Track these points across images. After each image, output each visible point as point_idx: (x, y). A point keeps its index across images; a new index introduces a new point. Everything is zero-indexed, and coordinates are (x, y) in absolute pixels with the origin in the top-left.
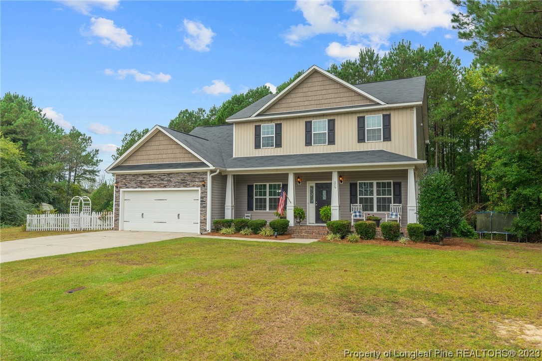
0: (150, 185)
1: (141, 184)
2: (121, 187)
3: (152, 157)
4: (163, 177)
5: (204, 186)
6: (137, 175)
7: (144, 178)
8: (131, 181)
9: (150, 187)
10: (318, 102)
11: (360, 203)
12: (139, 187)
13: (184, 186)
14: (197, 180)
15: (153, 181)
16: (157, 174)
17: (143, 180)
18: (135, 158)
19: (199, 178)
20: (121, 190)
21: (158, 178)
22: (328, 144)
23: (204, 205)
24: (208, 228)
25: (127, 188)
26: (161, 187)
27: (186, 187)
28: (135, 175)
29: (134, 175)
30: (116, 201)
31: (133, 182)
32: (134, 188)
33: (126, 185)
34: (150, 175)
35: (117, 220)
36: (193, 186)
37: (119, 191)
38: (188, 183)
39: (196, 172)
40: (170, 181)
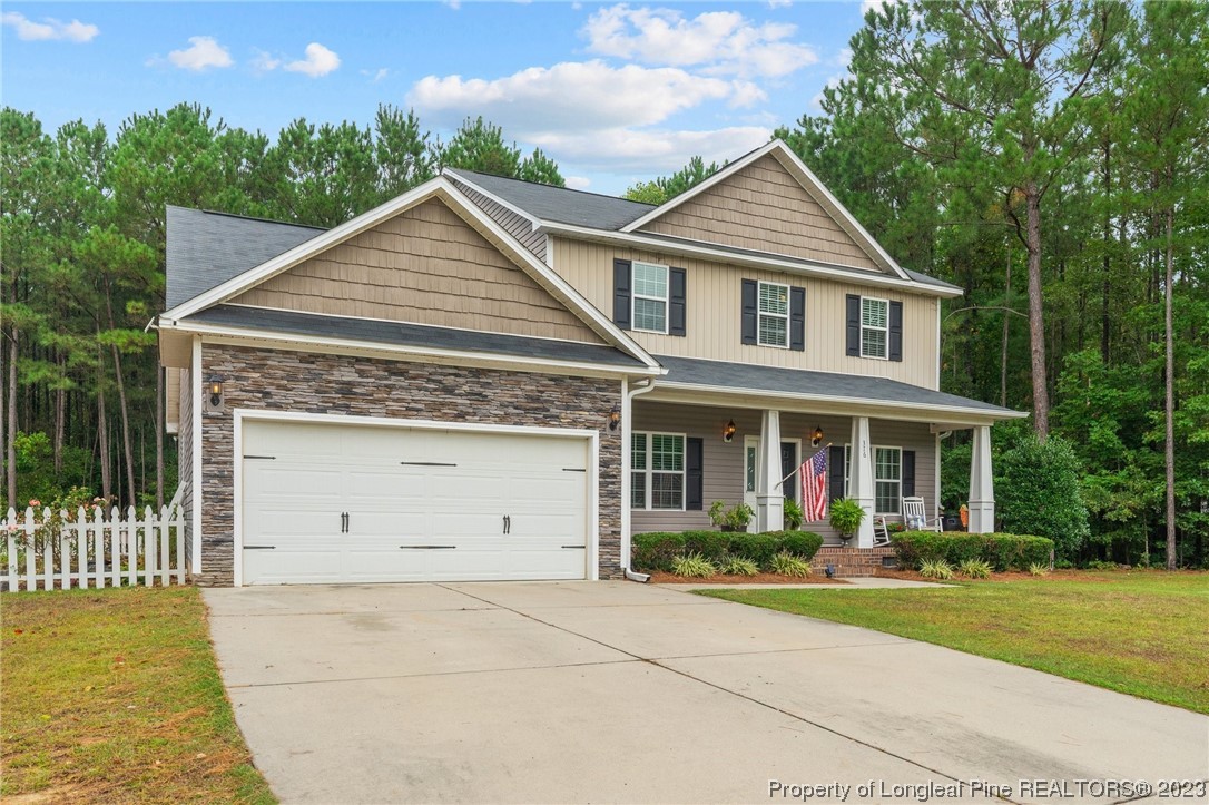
0: (395, 406)
1: (347, 398)
2: (235, 402)
3: (398, 295)
4: (450, 381)
5: (614, 426)
6: (324, 356)
7: (361, 373)
8: (292, 378)
9: (394, 414)
12: (336, 407)
13: (538, 422)
14: (586, 404)
15: (404, 391)
16: (423, 365)
17: (360, 384)
18: (310, 286)
19: (594, 397)
21: (429, 381)
22: (792, 349)
23: (611, 487)
25: (269, 406)
26: (445, 417)
27: (546, 424)
28: (311, 355)
29: (311, 358)
30: (206, 462)
32: (309, 410)
33: (267, 394)
34: (392, 367)
35: (218, 542)
36: (574, 424)
37: (226, 419)
38: (554, 411)
39: (582, 379)
40: (483, 398)
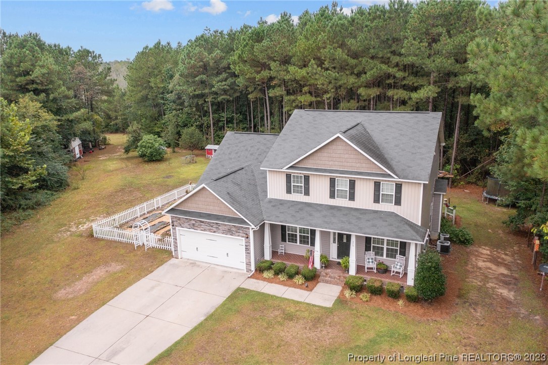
0: (202, 229)
1: (194, 227)
2: (176, 226)
4: (212, 224)
5: (247, 238)
6: (189, 219)
7: (196, 222)
8: (185, 222)
9: (202, 230)
10: (341, 164)
11: (373, 251)
12: (192, 228)
14: (241, 231)
15: (203, 225)
16: (206, 221)
17: (196, 224)
19: (243, 230)
20: (177, 228)
21: (208, 224)
22: (349, 200)
23: (248, 251)
24: (253, 268)
25: (182, 227)
26: (211, 232)
27: (232, 235)
29: (187, 219)
31: (186, 224)
32: (188, 228)
33: (181, 225)
34: (201, 221)
36: (239, 236)
37: (175, 229)
38: (234, 232)
39: (240, 226)
40: (219, 229)
